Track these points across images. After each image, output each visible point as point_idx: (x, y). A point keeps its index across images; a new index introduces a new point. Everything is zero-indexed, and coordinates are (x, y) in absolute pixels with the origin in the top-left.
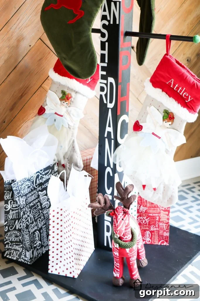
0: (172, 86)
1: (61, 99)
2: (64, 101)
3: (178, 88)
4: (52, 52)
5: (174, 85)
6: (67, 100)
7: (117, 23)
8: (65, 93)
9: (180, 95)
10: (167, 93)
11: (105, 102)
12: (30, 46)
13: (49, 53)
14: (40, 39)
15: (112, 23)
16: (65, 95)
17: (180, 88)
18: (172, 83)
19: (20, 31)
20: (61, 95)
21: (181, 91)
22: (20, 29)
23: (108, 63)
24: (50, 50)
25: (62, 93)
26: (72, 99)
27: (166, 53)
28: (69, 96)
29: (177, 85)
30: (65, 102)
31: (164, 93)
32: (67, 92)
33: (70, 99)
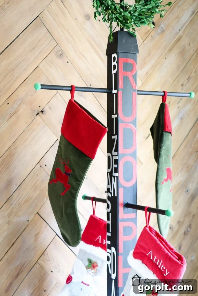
0: (151, 258)
1: (87, 268)
2: (90, 269)
3: (156, 260)
4: (48, 226)
5: (153, 257)
6: (93, 269)
7: (116, 195)
8: (91, 262)
9: (159, 267)
10: (146, 265)
11: (110, 273)
12: (28, 221)
13: (46, 227)
14: (37, 214)
15: (113, 195)
16: (91, 263)
17: (158, 261)
18: (152, 255)
19: (20, 206)
20: (87, 263)
21: (159, 263)
22: (20, 205)
23: (111, 233)
24: (47, 224)
25: (88, 261)
26: (98, 268)
27: (146, 225)
28: (95, 265)
29: (155, 257)
30: (92, 270)
31: (144, 265)
32: (94, 260)
33: (96, 268)
